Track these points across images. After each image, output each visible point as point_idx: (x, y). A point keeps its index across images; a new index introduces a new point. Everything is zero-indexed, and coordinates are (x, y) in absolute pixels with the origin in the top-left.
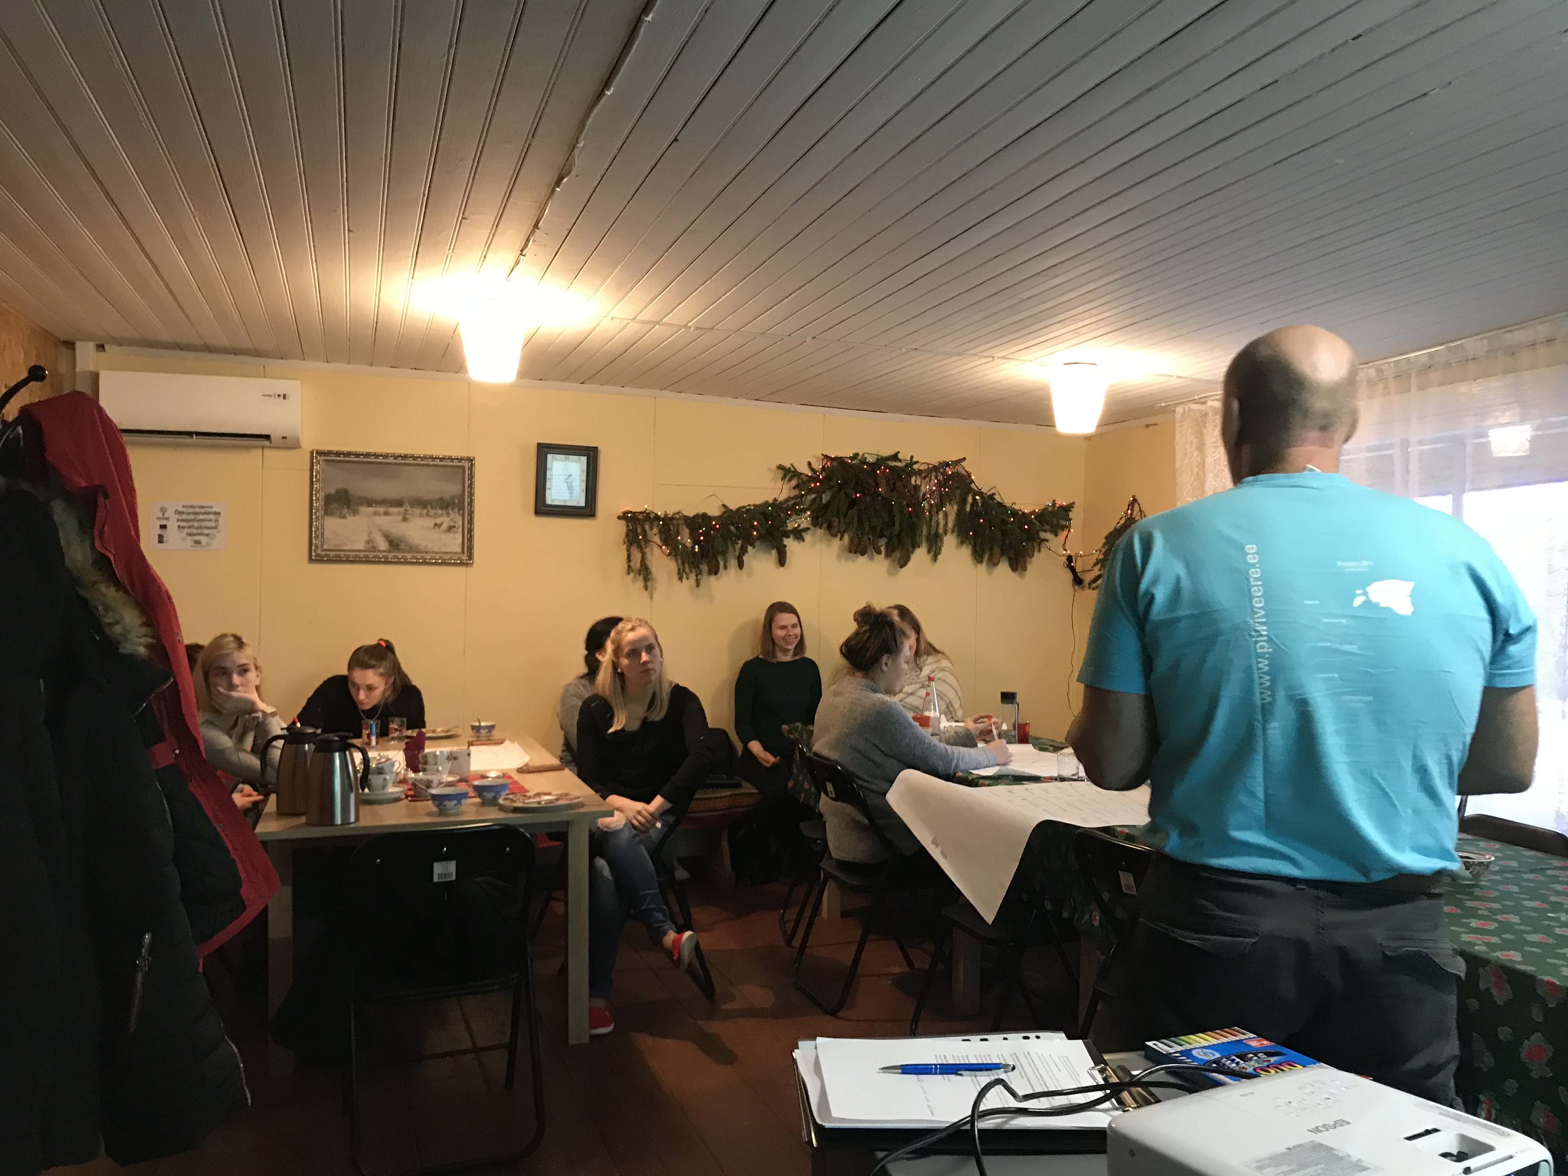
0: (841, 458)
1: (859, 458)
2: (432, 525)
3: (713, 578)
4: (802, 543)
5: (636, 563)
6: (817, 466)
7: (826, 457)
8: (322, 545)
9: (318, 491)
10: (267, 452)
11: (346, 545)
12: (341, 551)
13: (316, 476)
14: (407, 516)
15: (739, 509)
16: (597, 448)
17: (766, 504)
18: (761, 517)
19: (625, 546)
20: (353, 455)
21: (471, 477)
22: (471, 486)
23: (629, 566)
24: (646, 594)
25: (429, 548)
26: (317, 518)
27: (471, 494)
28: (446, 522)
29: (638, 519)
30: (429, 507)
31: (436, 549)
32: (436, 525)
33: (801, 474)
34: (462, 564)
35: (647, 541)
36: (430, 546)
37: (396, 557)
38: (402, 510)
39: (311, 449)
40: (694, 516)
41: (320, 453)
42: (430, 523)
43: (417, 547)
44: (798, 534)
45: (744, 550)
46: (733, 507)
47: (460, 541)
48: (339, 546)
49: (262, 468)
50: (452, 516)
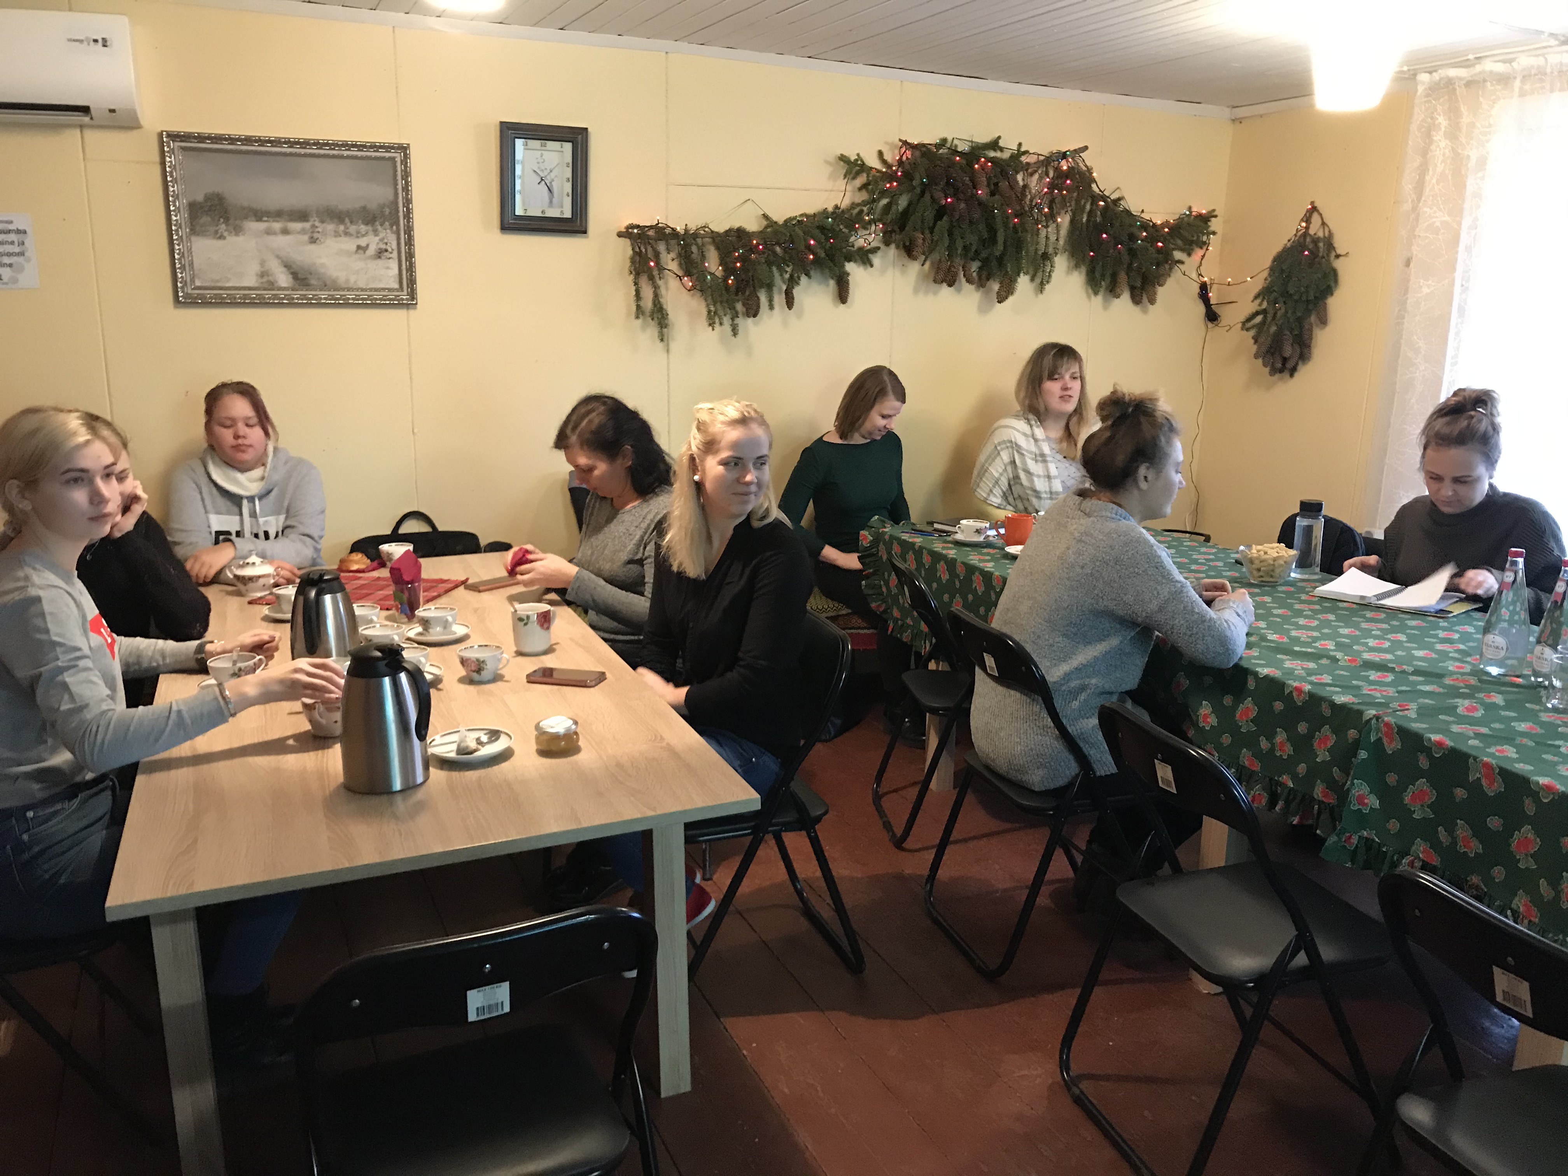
0: (924, 145)
1: (948, 145)
2: (354, 248)
3: (750, 321)
4: (870, 269)
5: (648, 303)
6: (891, 157)
7: (905, 143)
8: (192, 281)
9: (176, 197)
10: (89, 134)
11: (228, 280)
12: (221, 288)
13: (171, 173)
14: (316, 235)
15: (786, 221)
16: (586, 129)
17: (825, 213)
18: (817, 232)
19: (632, 277)
20: (226, 139)
21: (406, 174)
22: (407, 189)
23: (638, 307)
24: (660, 345)
25: (351, 284)
26: (180, 238)
27: (408, 201)
28: (373, 242)
29: (648, 237)
30: (347, 220)
31: (362, 285)
32: (359, 247)
33: (871, 168)
34: (400, 305)
35: (661, 269)
36: (352, 279)
37: (304, 297)
38: (307, 225)
39: (159, 130)
40: (727, 232)
41: (174, 136)
42: (350, 245)
43: (334, 281)
44: (864, 257)
45: (793, 282)
46: (779, 216)
47: (396, 271)
48: (217, 281)
49: (84, 159)
50: (382, 235)
